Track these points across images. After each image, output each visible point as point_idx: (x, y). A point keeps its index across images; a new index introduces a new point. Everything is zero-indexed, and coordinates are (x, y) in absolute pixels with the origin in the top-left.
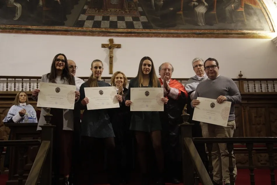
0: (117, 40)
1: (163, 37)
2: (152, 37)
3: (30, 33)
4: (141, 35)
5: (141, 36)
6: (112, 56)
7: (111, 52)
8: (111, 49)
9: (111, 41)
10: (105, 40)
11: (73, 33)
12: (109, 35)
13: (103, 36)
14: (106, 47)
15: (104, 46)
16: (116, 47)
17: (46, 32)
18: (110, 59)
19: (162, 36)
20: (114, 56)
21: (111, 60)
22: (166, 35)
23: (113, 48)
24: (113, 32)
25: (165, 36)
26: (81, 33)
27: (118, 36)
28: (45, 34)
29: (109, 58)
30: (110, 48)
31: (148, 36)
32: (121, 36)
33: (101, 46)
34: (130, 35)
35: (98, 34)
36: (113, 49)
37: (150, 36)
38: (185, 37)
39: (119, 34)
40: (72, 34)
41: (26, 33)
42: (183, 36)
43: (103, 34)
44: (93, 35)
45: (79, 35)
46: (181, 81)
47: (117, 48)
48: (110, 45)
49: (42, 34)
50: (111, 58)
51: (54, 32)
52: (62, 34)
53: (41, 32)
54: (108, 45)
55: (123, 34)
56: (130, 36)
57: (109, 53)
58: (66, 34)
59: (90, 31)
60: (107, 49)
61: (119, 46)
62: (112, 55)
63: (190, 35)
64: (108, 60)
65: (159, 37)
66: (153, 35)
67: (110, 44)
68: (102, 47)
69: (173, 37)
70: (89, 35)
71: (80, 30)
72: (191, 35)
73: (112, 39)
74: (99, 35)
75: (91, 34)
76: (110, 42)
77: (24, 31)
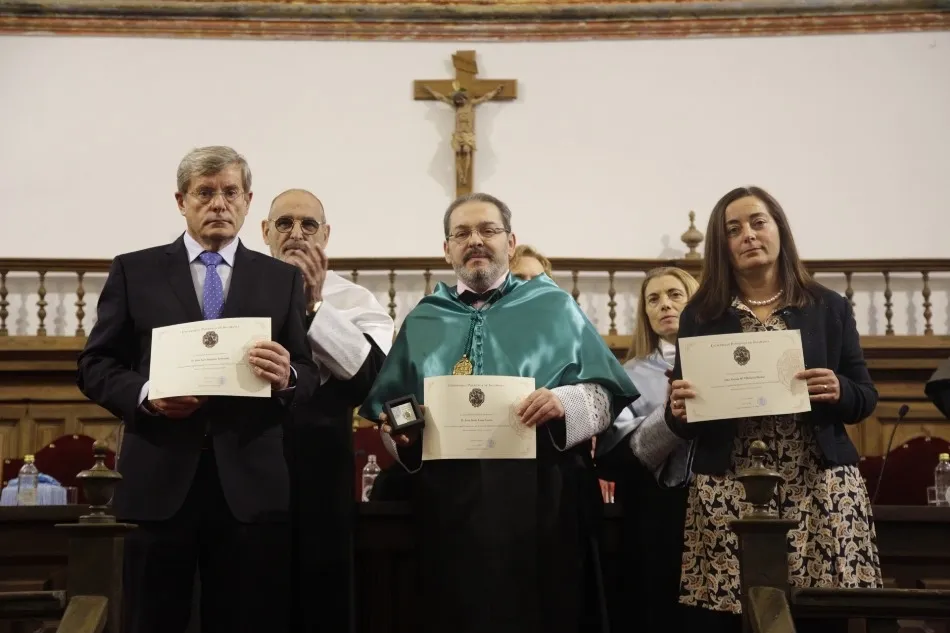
0: (496, 59)
1: (746, 31)
2: (685, 32)
3: (38, 28)
4: (628, 29)
5: (624, 35)
6: (466, 148)
7: (465, 125)
8: (461, 110)
9: (465, 63)
10: (433, 58)
11: (263, 25)
12: (452, 31)
13: (423, 36)
14: (437, 94)
15: (424, 91)
16: (491, 94)
17: (121, 23)
18: (457, 161)
19: (740, 27)
20: (479, 146)
21: (463, 168)
22: (765, 22)
23: (474, 101)
24: (476, 17)
25: (758, 26)
26: (304, 26)
27: (500, 35)
28: (117, 32)
29: (452, 154)
30: (458, 102)
31: (666, 33)
32: (518, 36)
33: (408, 91)
34: (564, 26)
35: (392, 27)
36: (474, 106)
37: (678, 28)
38: (873, 27)
39: (508, 27)
40: (256, 33)
41: (20, 29)
42: (863, 23)
43: (419, 27)
44: (368, 36)
45: (295, 34)
46: (848, 274)
47: (497, 98)
48: (456, 87)
49: (100, 31)
50: (464, 155)
51: (164, 23)
52: (207, 33)
53: (99, 22)
54: (447, 83)
55: (530, 27)
56: (564, 35)
57: (450, 126)
58: (226, 34)
59: (351, 14)
60: (444, 107)
61: (505, 92)
62: (467, 138)
63: (905, 17)
64: (450, 166)
65: (727, 32)
66: (694, 24)
67: (458, 78)
68: (417, 99)
69: (808, 29)
70: (348, 34)
71: (301, 9)
72: (912, 18)
73: (472, 54)
74: (398, 35)
75: (358, 27)
76: (459, 70)
77: (12, 19)
